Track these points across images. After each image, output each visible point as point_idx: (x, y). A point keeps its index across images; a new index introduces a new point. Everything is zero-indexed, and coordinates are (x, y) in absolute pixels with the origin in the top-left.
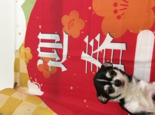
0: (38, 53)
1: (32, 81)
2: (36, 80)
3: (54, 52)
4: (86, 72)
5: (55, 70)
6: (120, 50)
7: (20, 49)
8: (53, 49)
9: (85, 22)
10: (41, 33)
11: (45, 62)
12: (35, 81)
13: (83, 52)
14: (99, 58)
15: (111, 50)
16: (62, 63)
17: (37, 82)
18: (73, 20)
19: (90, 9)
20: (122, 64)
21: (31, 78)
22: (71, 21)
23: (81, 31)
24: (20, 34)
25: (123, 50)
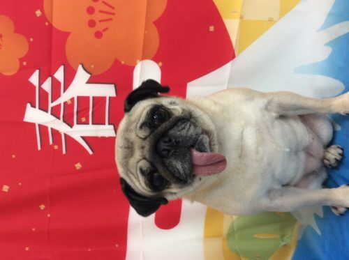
4: (39, 148)
6: (105, 98)
9: (28, 39)
14: (64, 116)
15: (88, 98)
19: (38, 15)
20: (109, 124)
23: (21, 60)
25: (110, 98)
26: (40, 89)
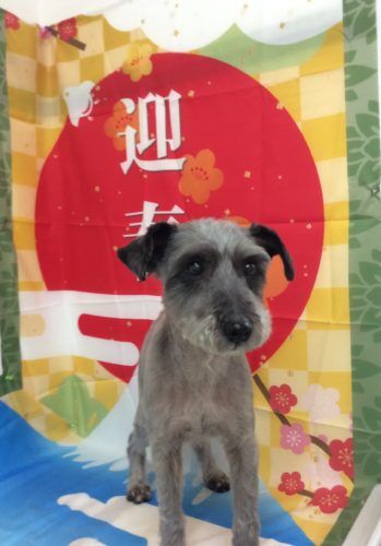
0: (144, 96)
2: (96, 103)
3: (150, 138)
4: (127, 215)
5: (119, 148)
7: (147, 41)
8: (155, 137)
9: (207, 203)
10: (180, 100)
11: (131, 119)
12: (94, 99)
13: (157, 205)
16: (134, 162)
17: (94, 106)
18: (207, 178)
22: (205, 173)
23: (190, 197)
24: (176, 33)
26: (168, 215)
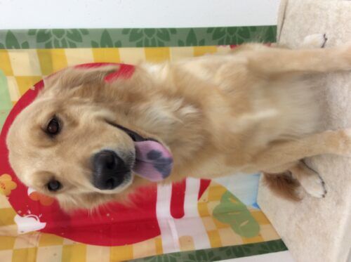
1: (21, 215)
2: (30, 212)
12: (27, 214)
17: (32, 213)
21: (20, 212)
